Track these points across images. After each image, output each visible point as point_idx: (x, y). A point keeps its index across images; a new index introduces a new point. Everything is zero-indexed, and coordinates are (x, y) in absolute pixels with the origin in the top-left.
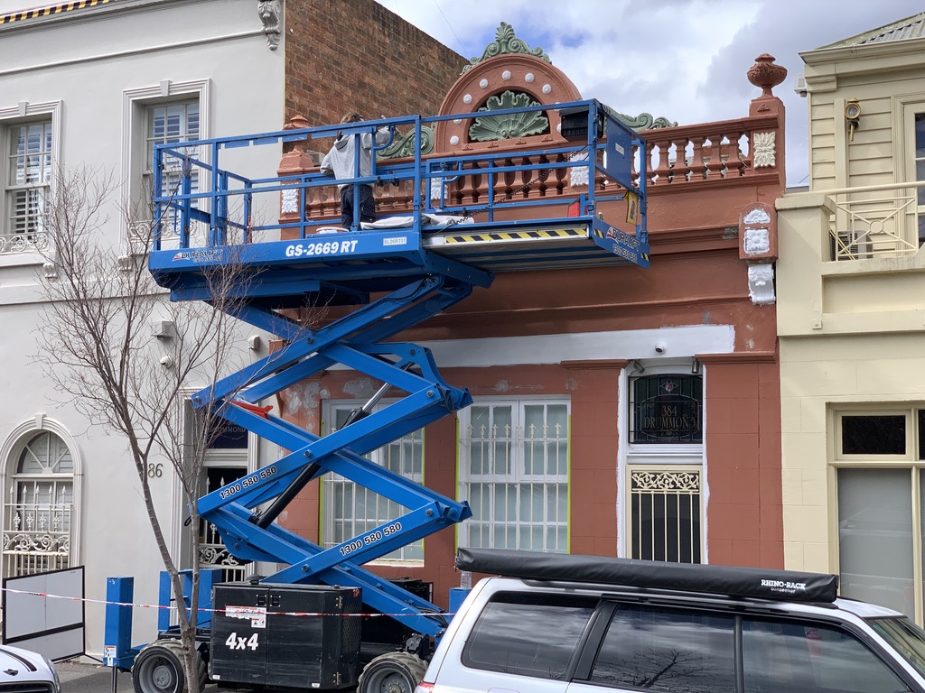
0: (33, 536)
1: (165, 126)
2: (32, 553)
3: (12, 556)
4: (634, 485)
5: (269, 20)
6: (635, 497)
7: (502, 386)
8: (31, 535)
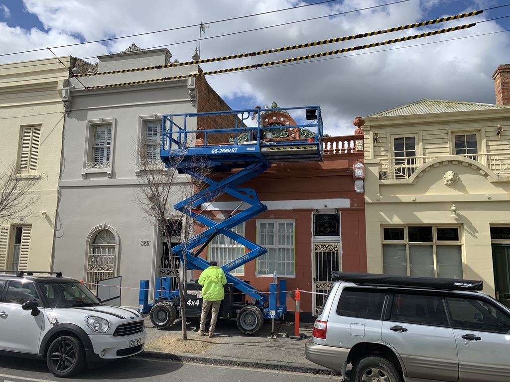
0: (99, 266)
1: (153, 129)
2: (99, 271)
3: (91, 272)
4: (316, 249)
5: (193, 97)
6: (316, 253)
7: (272, 216)
8: (98, 265)
